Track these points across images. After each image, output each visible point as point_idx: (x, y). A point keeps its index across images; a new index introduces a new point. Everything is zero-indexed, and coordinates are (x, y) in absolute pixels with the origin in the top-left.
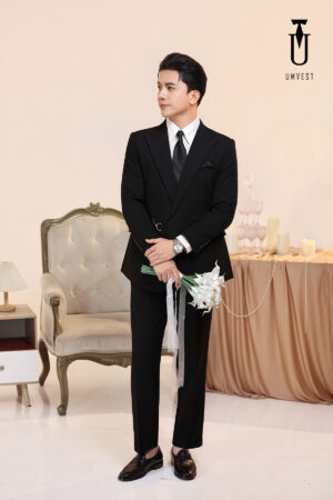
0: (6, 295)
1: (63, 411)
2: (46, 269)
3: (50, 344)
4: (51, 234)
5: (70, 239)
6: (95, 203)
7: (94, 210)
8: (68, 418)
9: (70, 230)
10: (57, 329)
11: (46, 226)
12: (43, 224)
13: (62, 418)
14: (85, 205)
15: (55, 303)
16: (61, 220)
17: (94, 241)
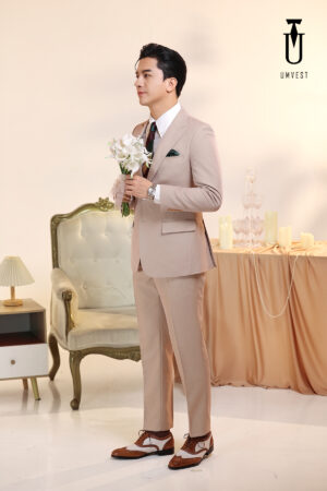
0: (13, 289)
1: (76, 405)
2: (56, 264)
3: (61, 338)
4: (60, 229)
5: (79, 235)
6: (104, 198)
7: (103, 205)
8: (82, 412)
9: (80, 225)
10: (69, 324)
11: (56, 221)
12: (53, 219)
13: (76, 412)
14: (95, 200)
15: (67, 298)
16: (71, 215)
17: (103, 236)
